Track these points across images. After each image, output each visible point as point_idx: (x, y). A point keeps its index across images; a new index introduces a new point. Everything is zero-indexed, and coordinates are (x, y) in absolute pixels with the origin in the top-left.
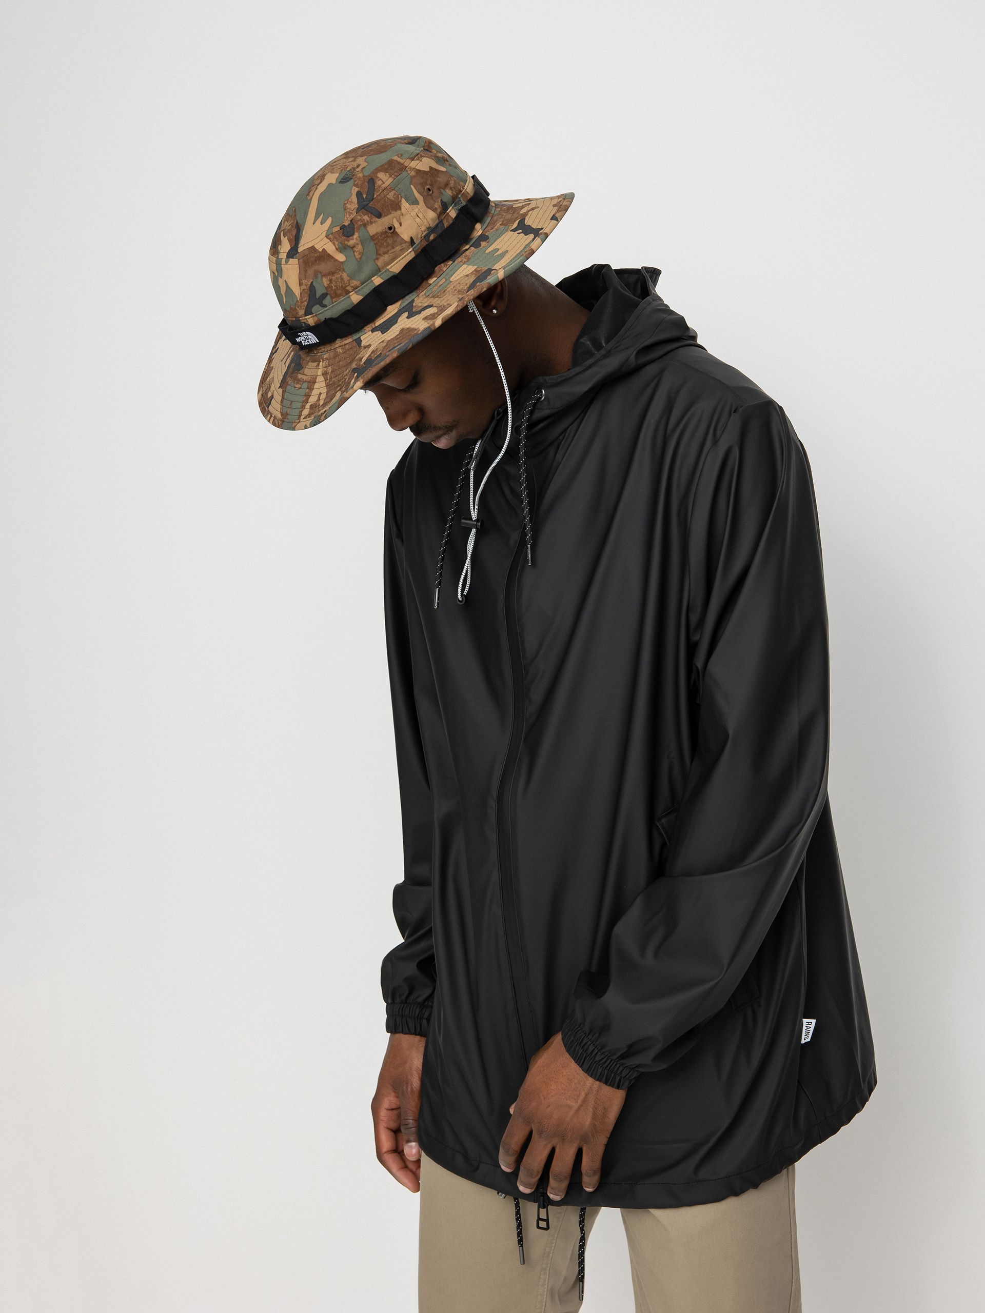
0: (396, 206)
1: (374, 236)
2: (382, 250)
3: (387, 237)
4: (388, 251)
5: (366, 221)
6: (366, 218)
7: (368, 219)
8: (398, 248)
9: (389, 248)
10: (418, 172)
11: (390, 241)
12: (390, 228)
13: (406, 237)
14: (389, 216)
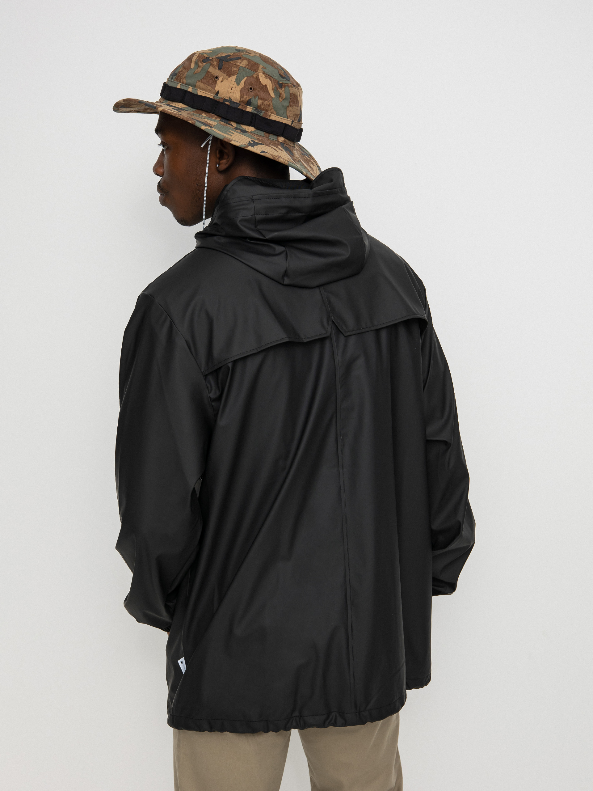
0: (230, 75)
1: (209, 72)
2: (204, 81)
3: (212, 79)
4: (205, 84)
5: (214, 64)
6: (215, 63)
7: (215, 65)
8: (209, 88)
9: (207, 83)
10: (258, 79)
11: (211, 81)
12: (217, 77)
13: (217, 88)
14: (222, 73)
